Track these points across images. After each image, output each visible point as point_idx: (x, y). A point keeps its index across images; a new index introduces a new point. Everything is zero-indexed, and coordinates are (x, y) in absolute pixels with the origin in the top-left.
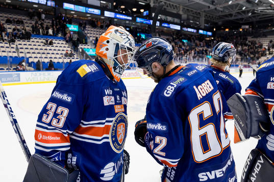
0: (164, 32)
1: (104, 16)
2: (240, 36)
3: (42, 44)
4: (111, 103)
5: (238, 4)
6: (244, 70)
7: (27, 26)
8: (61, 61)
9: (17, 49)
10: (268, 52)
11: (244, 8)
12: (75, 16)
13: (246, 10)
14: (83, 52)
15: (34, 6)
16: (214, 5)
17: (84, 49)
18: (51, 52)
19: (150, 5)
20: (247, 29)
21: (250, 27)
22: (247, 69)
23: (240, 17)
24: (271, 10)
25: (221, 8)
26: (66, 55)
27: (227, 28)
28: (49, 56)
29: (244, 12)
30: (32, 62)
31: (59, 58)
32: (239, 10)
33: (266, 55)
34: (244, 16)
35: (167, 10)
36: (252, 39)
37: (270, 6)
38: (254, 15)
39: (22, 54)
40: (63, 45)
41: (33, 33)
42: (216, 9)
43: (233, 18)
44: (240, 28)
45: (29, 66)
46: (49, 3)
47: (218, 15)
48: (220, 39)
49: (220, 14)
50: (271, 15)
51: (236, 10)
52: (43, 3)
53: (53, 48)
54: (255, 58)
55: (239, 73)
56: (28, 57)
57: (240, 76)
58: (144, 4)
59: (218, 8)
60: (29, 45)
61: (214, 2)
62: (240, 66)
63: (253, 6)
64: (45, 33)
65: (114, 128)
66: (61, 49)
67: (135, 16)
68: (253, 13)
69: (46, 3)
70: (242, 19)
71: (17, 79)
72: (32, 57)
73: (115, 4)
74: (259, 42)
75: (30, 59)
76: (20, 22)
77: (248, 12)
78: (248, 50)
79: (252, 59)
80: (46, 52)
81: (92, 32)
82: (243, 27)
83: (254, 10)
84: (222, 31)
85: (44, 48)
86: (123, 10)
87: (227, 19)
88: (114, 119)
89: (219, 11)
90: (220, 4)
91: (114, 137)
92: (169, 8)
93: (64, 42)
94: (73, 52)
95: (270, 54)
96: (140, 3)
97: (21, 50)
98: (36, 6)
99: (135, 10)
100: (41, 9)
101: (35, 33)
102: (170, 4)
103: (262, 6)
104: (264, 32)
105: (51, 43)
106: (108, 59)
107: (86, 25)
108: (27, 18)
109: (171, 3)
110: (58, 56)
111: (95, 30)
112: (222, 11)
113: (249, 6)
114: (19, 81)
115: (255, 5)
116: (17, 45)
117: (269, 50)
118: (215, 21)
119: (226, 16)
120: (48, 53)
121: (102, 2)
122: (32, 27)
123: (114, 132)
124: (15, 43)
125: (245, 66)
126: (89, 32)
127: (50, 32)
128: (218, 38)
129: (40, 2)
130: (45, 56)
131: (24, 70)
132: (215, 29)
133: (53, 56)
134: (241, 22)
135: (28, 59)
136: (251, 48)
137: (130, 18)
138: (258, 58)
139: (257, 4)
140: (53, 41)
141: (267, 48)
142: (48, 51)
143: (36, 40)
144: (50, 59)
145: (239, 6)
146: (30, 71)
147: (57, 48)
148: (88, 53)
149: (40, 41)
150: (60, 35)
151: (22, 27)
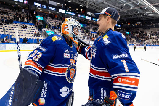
0: (94, 23)
1: (59, 12)
2: (136, 28)
3: (20, 27)
4: (67, 57)
5: (136, 10)
6: (137, 47)
7: (10, 16)
8: (32, 38)
9: (4, 29)
10: (150, 38)
11: (138, 12)
12: (41, 11)
13: (140, 13)
14: (45, 33)
15: (16, 3)
16: (123, 9)
17: (46, 32)
18: (25, 32)
19: (86, 7)
20: (140, 24)
21: (141, 23)
22: (139, 47)
23: (136, 17)
24: (153, 14)
25: (126, 11)
26: (35, 35)
27: (129, 23)
28: (24, 35)
29: (138, 14)
30: (13, 38)
31: (31, 36)
32: (136, 13)
33: (149, 39)
34: (139, 17)
35: (96, 11)
36: (142, 30)
37: (152, 12)
38: (144, 16)
39: (7, 33)
40: (33, 29)
41: (14, 20)
42: (123, 12)
43: (132, 17)
44: (136, 23)
45: (11, 40)
46: (25, 2)
47: (124, 15)
48: (125, 29)
49: (126, 15)
50: (153, 17)
51: (134, 13)
52: (21, 2)
53: (27, 30)
54: (143, 41)
55: (134, 49)
56: (11, 35)
57: (134, 50)
58: (83, 6)
59: (124, 11)
60: (12, 27)
61: (122, 7)
62: (135, 45)
63: (143, 11)
64: (22, 20)
65: (68, 70)
66: (32, 30)
67: (77, 13)
68: (143, 15)
69: (23, 2)
70: (137, 18)
71: (4, 48)
72: (13, 35)
73: (65, 5)
74: (146, 32)
75: (12, 36)
76: (6, 13)
77: (141, 14)
78: (140, 36)
79: (142, 41)
80: (22, 32)
81: (51, 21)
82: (137, 23)
83: (144, 13)
84: (126, 24)
85: (21, 29)
86: (70, 9)
87: (129, 18)
88: (68, 65)
89: (125, 13)
90: (126, 9)
91: (68, 74)
92: (97, 9)
93: (34, 27)
94: (39, 33)
95: (151, 39)
96: (80, 5)
97: (6, 30)
98: (17, 3)
99: (77, 9)
100: (20, 5)
101: (15, 20)
102: (97, 7)
103: (148, 11)
104: (148, 26)
105: (26, 27)
106: (70, 34)
107: (47, 17)
108: (11, 11)
109: (99, 7)
110: (30, 35)
111: (53, 20)
112: (126, 13)
113: (141, 11)
114: (5, 49)
115: (145, 11)
116: (4, 27)
117: (150, 36)
118: (122, 18)
119: (129, 16)
120: (23, 33)
121: (57, 3)
122: (14, 16)
123: (68, 72)
124: (3, 26)
125: (137, 45)
126: (49, 21)
127: (26, 20)
128: (124, 28)
129: (19, 1)
130: (22, 35)
131: (8, 43)
132: (122, 23)
133: (27, 35)
134: (137, 20)
135: (11, 36)
136: (141, 35)
137: (74, 14)
138: (144, 41)
139: (146, 10)
140: (27, 26)
141: (149, 35)
142: (24, 32)
143: (16, 25)
144: (25, 37)
145: (136, 11)
146: (12, 43)
147: (29, 30)
148: (48, 34)
149: (19, 25)
150: (31, 22)
151: (8, 16)
